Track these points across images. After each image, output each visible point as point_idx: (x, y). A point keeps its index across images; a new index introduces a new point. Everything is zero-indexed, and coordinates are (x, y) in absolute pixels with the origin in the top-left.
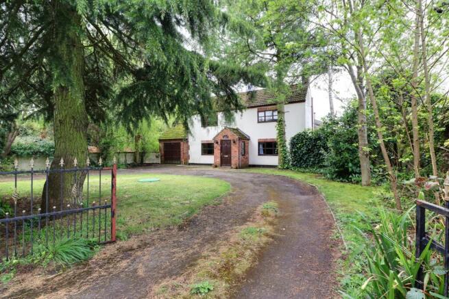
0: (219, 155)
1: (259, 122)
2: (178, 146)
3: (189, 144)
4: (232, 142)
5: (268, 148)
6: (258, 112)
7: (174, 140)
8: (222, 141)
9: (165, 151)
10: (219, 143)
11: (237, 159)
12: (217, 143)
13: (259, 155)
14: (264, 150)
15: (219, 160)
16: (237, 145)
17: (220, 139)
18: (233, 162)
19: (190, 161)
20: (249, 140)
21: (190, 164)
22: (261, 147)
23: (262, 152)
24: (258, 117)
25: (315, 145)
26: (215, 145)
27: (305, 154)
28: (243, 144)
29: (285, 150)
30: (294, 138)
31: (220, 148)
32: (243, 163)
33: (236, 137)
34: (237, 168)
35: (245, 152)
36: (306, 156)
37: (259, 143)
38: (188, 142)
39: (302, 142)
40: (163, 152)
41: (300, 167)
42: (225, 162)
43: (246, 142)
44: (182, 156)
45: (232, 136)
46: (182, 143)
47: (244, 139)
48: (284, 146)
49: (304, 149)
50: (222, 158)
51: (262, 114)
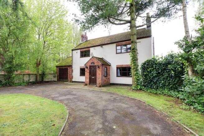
0: (88, 77)
1: (117, 53)
2: (67, 70)
3: (73, 69)
4: (97, 67)
5: (124, 71)
6: (117, 46)
7: (65, 66)
8: (90, 66)
9: (59, 74)
10: (89, 68)
11: (101, 80)
12: (87, 68)
13: (117, 76)
14: (121, 73)
15: (88, 80)
16: (101, 69)
17: (89, 65)
18: (98, 82)
19: (73, 80)
20: (110, 66)
21: (73, 82)
22: (119, 71)
23: (119, 74)
24: (116, 50)
25: (165, 69)
26: (86, 69)
27: (156, 76)
28: (105, 68)
29: (137, 73)
30: (144, 64)
31: (89, 71)
32: (105, 82)
33: (100, 63)
34: (100, 87)
35: (107, 74)
36: (156, 79)
37: (117, 68)
38: (72, 67)
39: (152, 67)
40: (58, 74)
41: (151, 88)
42: (92, 81)
43: (108, 67)
44: (68, 77)
45: (97, 63)
46: (69, 68)
47: (106, 65)
48: (137, 70)
49: (154, 73)
50: (90, 78)
51: (119, 48)
